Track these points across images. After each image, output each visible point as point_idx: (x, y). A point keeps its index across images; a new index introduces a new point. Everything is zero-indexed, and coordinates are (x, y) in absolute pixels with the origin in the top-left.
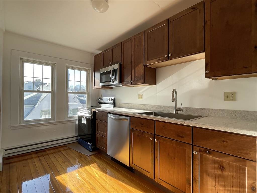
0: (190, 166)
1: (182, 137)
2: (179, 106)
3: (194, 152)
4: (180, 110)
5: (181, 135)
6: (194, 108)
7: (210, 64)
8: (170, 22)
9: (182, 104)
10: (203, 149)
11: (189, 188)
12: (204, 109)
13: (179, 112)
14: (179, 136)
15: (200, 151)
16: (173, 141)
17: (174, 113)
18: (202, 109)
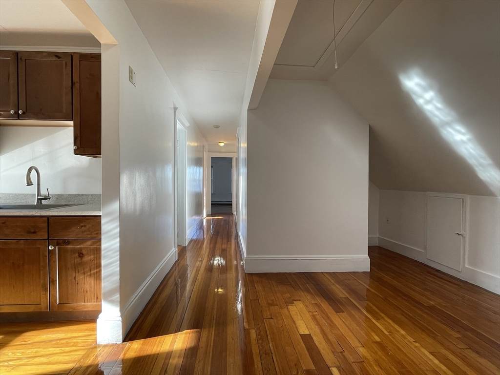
0: (45, 267)
1: (34, 233)
2: (44, 192)
3: (50, 248)
4: (45, 199)
5: (33, 231)
6: (69, 194)
7: (79, 139)
8: (21, 59)
9: (48, 189)
10: (61, 241)
11: (46, 294)
12: (82, 195)
13: (43, 202)
14: (29, 232)
15: (58, 244)
16: (20, 242)
17: (36, 204)
18: (79, 195)
